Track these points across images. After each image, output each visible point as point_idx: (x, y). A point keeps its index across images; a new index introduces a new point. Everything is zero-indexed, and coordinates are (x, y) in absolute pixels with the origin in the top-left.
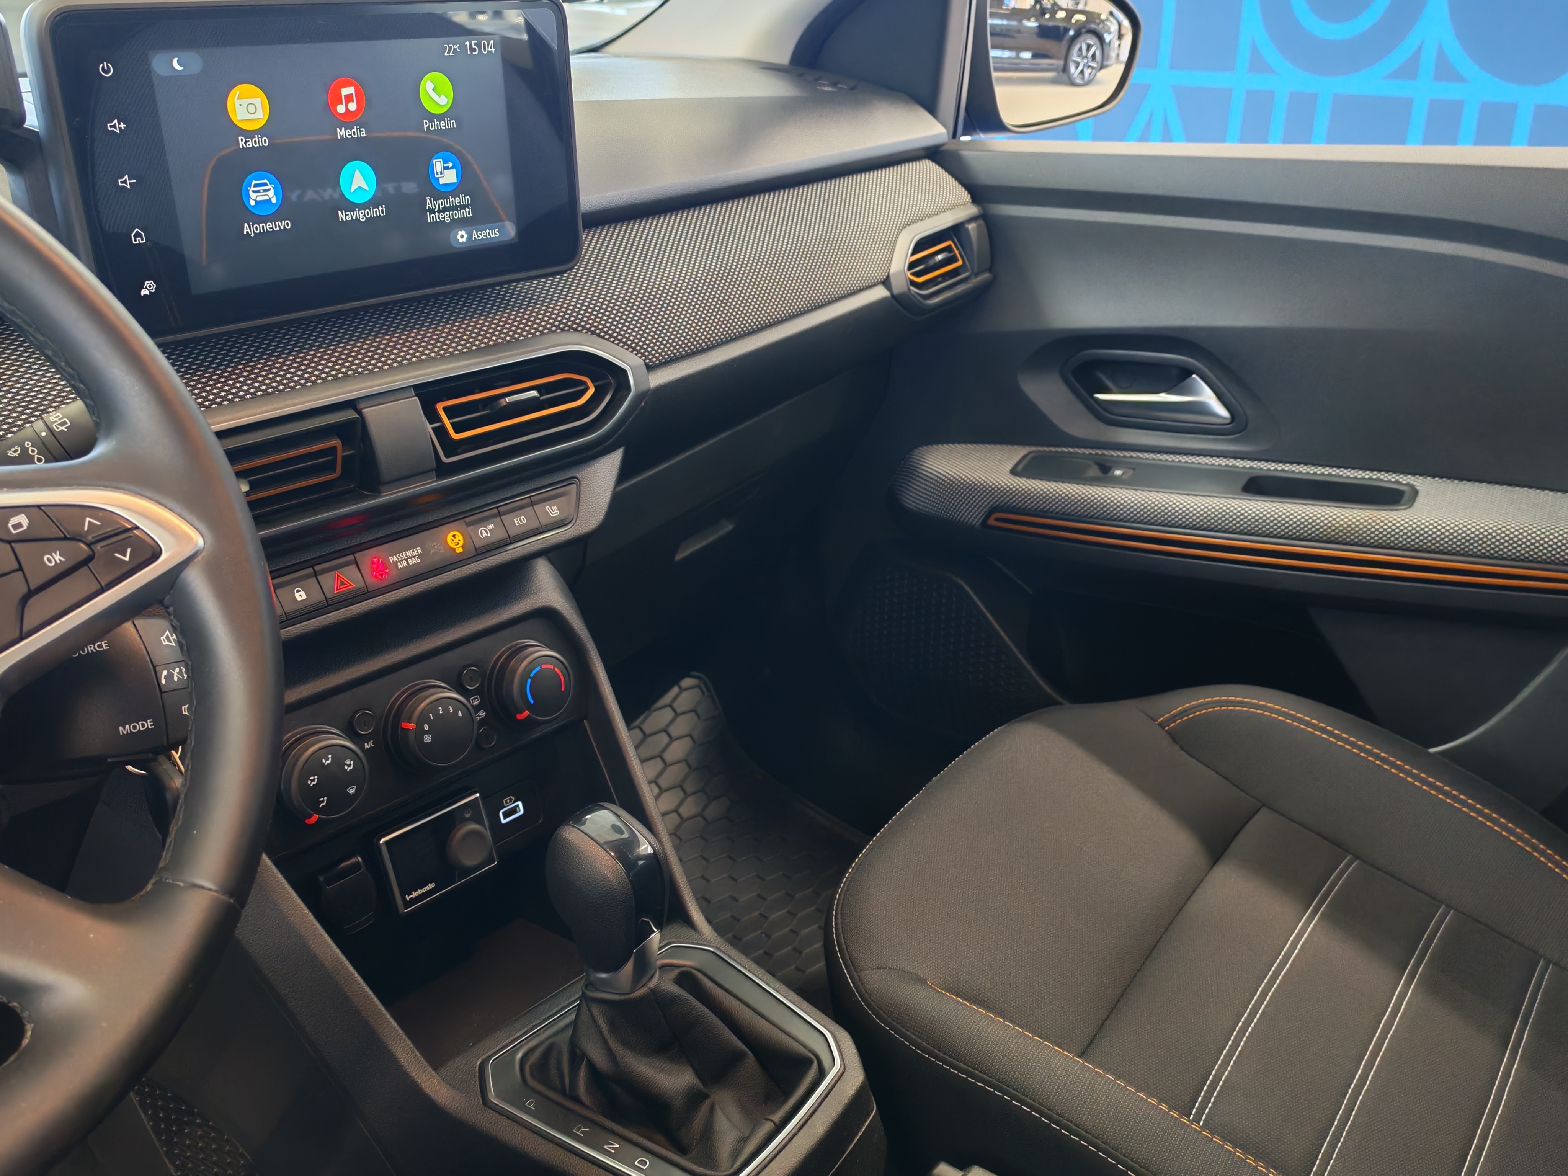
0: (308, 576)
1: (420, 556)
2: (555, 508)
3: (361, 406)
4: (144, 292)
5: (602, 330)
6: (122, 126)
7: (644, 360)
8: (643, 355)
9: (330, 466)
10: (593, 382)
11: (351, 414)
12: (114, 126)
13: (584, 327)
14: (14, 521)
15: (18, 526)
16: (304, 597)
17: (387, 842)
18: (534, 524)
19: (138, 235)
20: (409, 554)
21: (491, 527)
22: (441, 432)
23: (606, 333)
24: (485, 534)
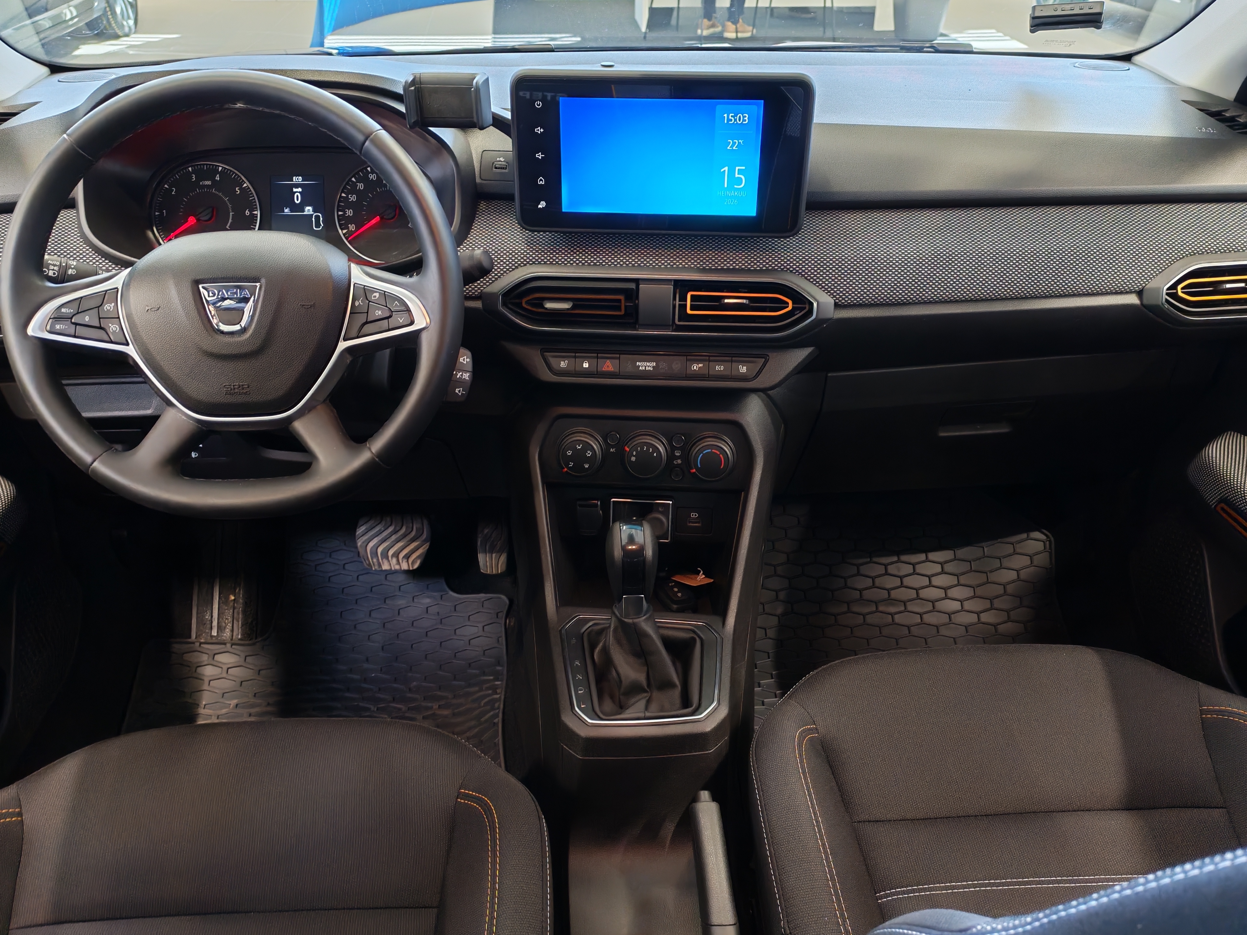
0: (594, 357)
1: (653, 367)
2: (745, 368)
3: (640, 282)
4: (540, 206)
5: (809, 276)
6: (542, 130)
7: (835, 300)
8: (834, 296)
9: (619, 308)
10: (793, 304)
11: (633, 286)
12: (538, 130)
13: (797, 271)
14: (375, 294)
15: (375, 297)
16: (587, 366)
17: (613, 501)
18: (728, 373)
19: (541, 180)
20: (648, 364)
21: (700, 365)
22: (683, 307)
23: (812, 278)
24: (695, 368)
